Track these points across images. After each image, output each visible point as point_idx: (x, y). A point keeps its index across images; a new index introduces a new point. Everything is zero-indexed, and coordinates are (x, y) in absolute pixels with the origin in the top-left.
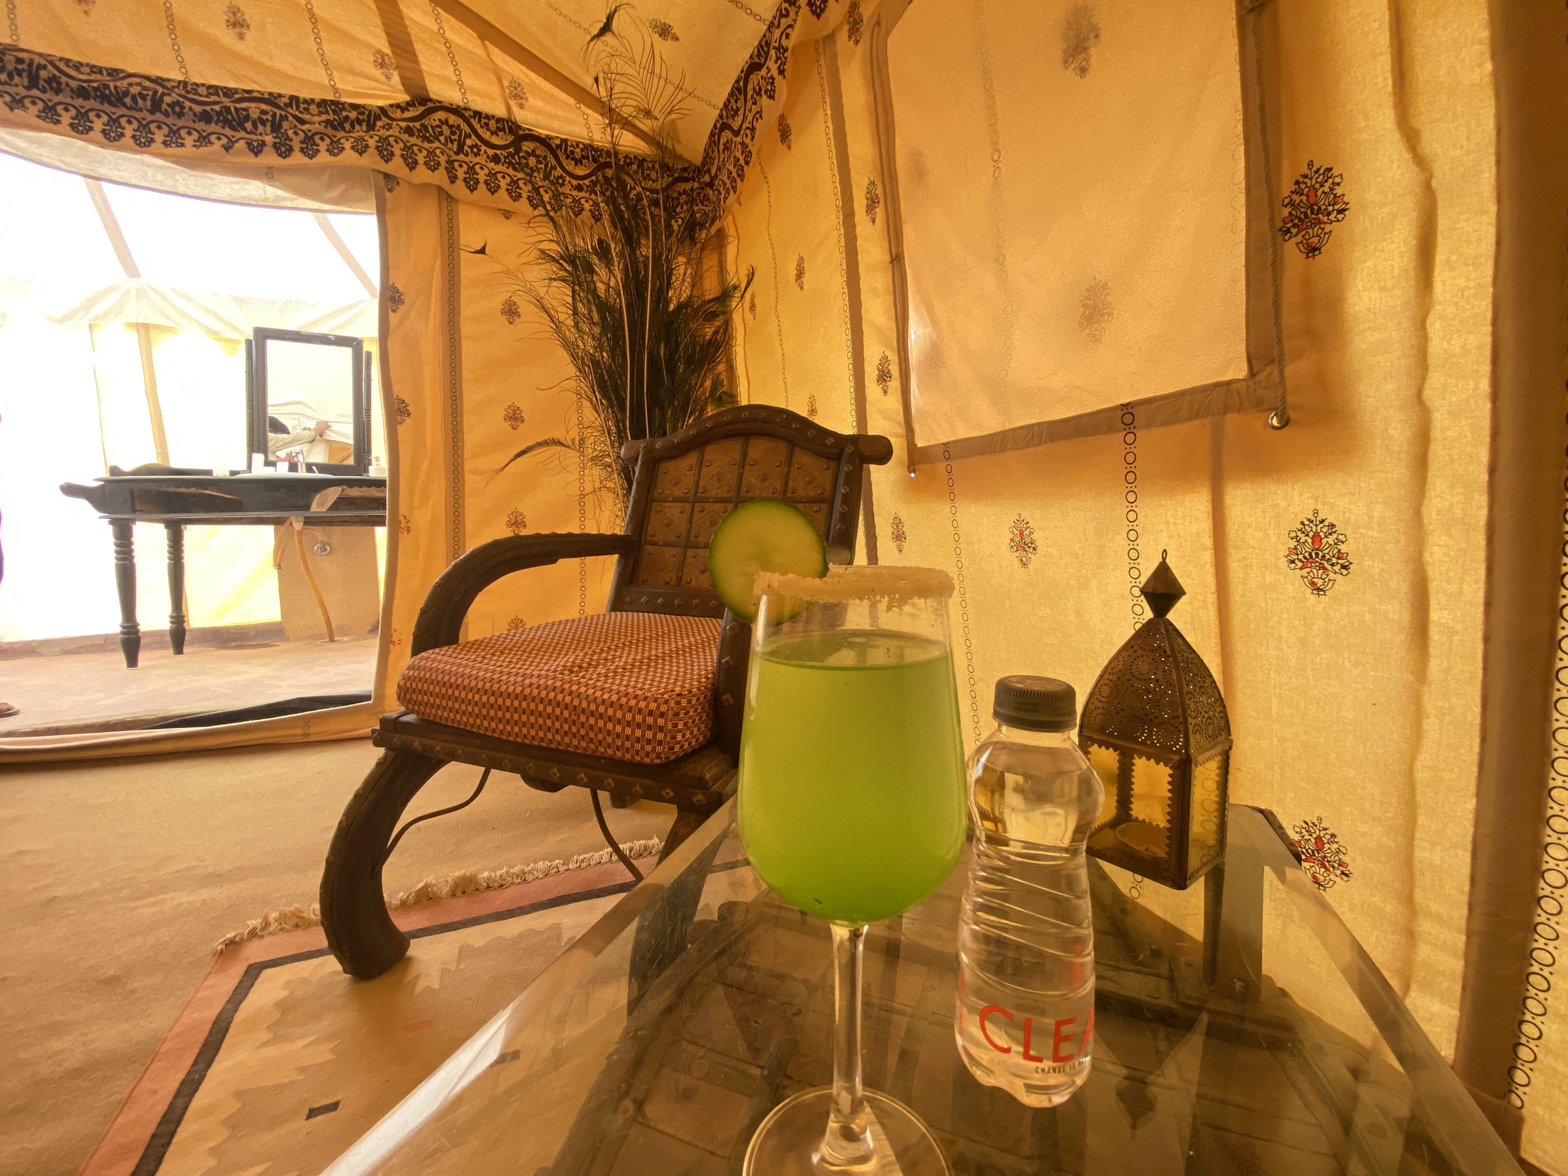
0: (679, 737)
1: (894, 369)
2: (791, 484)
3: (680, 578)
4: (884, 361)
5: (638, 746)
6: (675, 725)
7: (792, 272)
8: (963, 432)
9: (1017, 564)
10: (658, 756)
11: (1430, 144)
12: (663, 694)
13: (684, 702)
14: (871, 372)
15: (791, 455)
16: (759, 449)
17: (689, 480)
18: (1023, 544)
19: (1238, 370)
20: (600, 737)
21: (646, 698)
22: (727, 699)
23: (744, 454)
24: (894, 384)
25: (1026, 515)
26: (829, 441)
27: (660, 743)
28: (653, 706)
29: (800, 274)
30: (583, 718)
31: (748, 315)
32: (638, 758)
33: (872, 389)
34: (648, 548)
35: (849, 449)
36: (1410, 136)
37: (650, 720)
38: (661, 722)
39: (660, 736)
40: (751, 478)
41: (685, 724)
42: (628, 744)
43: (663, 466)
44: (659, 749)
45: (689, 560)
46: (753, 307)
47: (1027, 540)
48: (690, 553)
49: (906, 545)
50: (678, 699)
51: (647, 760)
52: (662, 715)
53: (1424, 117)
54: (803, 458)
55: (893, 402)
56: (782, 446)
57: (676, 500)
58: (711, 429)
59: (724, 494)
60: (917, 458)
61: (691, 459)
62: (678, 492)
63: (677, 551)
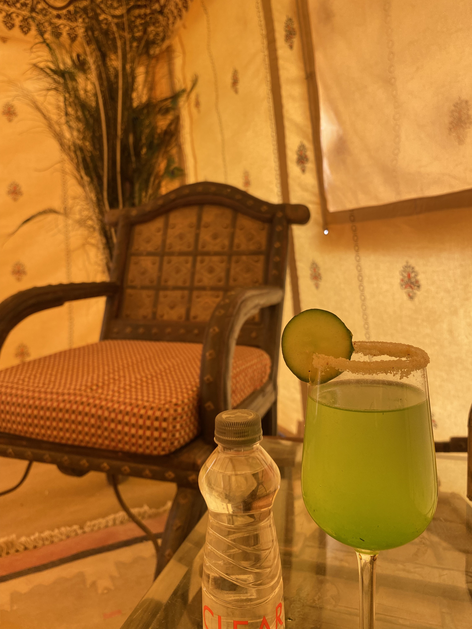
0: (177, 435)
1: (310, 154)
2: (236, 241)
3: (154, 314)
4: (302, 148)
5: (148, 443)
6: (174, 427)
7: (229, 80)
9: (405, 297)
10: (163, 449)
12: (164, 404)
13: (180, 410)
14: (292, 156)
16: (211, 214)
17: (157, 240)
18: (411, 283)
20: (119, 437)
21: (152, 408)
22: (209, 406)
23: (199, 219)
24: (311, 165)
25: (412, 262)
26: (264, 208)
27: (164, 440)
28: (158, 414)
29: (235, 82)
30: (106, 424)
31: (194, 110)
32: (148, 451)
33: (294, 169)
34: (129, 291)
35: (280, 214)
37: (156, 424)
38: (164, 425)
39: (164, 435)
40: (205, 236)
41: (181, 426)
42: (140, 442)
43: (138, 228)
44: (164, 444)
45: (162, 299)
46: (197, 104)
47: (413, 280)
48: (161, 293)
49: (322, 284)
50: (175, 407)
51: (155, 453)
52: (165, 420)
54: (245, 222)
55: (310, 179)
56: (228, 213)
57: (149, 254)
58: (174, 200)
59: (185, 248)
60: (329, 220)
61: (159, 223)
62: (150, 248)
63: (151, 293)
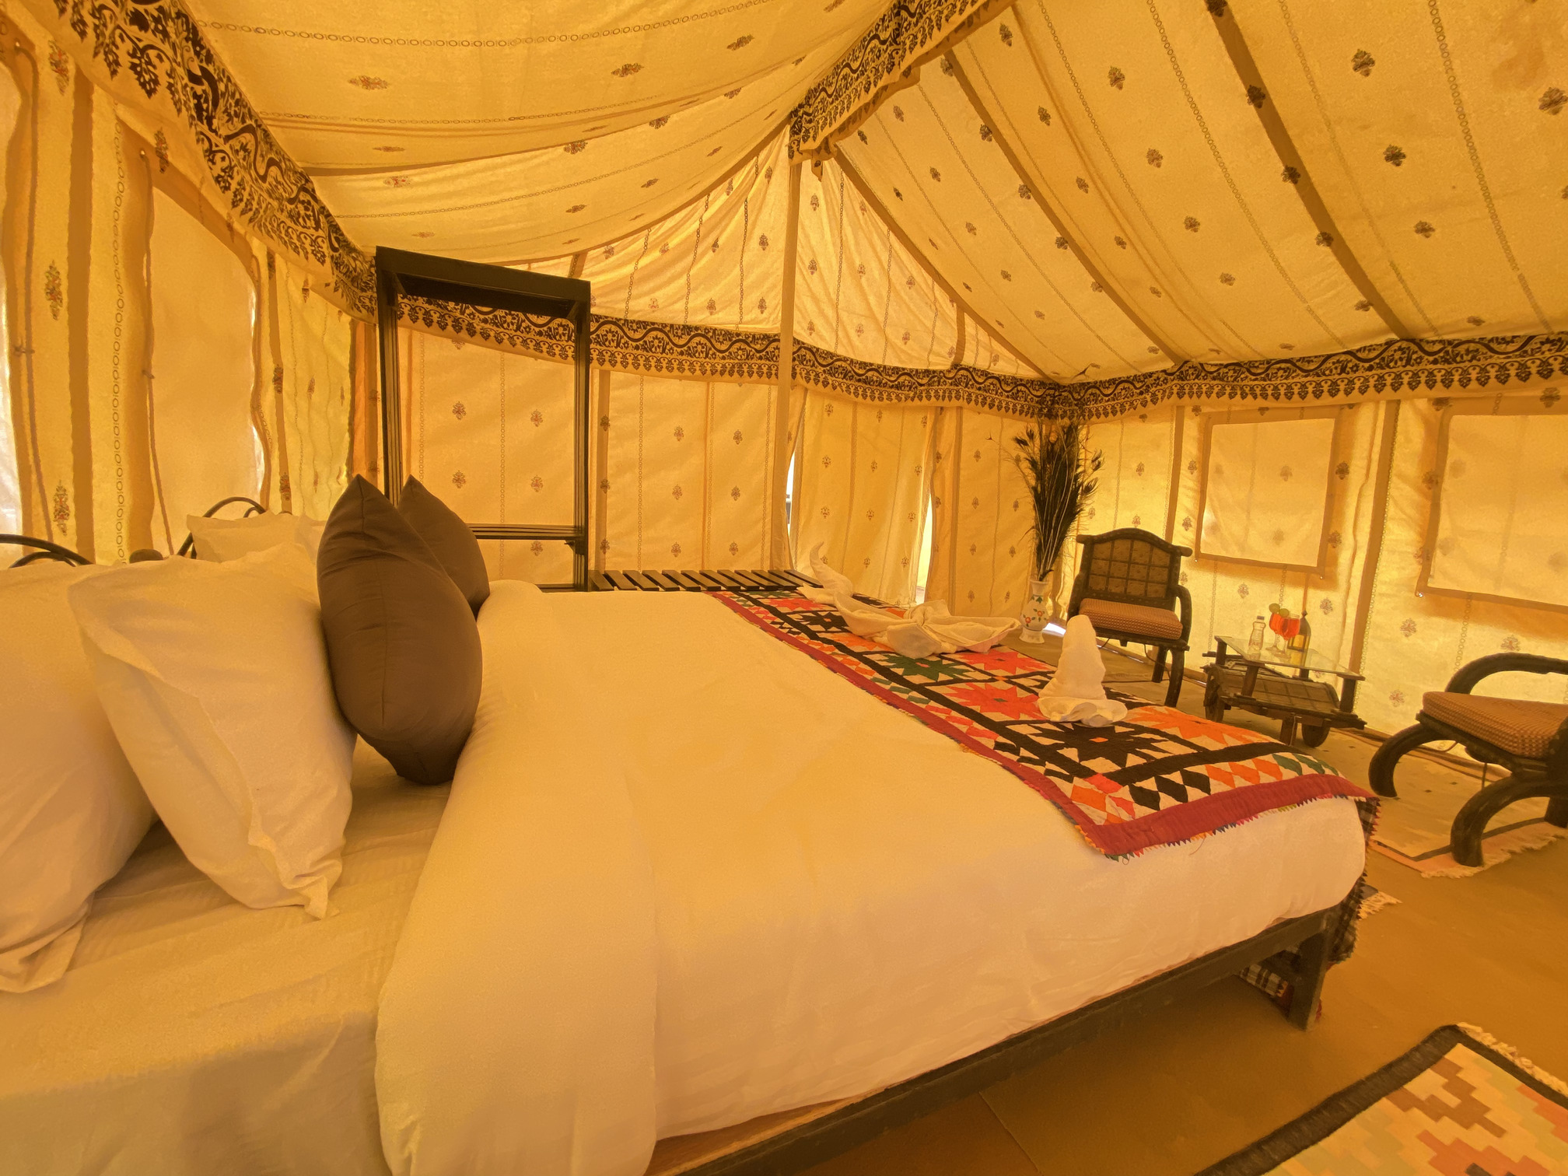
1: (1193, 524)
2: (1153, 559)
3: (1106, 588)
7: (1134, 467)
8: (1223, 554)
11: (1358, 538)
14: (1179, 521)
15: (1152, 550)
16: (1138, 545)
18: (1243, 591)
19: (1315, 565)
23: (1132, 547)
24: (1192, 529)
25: (1247, 584)
26: (1163, 545)
29: (1140, 470)
33: (1179, 527)
35: (1171, 549)
36: (1355, 536)
40: (1134, 555)
45: (1109, 583)
49: (1187, 581)
53: (1358, 533)
54: (1157, 551)
55: (1191, 534)
56: (1146, 545)
57: (1103, 559)
60: (1199, 556)
61: (1108, 545)
62: (1103, 556)
63: (1105, 579)
